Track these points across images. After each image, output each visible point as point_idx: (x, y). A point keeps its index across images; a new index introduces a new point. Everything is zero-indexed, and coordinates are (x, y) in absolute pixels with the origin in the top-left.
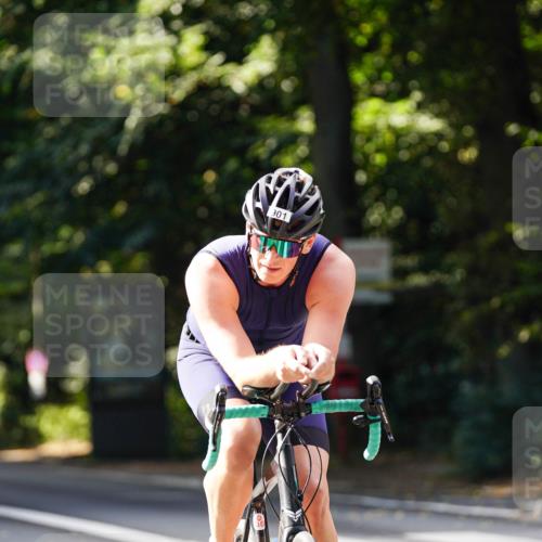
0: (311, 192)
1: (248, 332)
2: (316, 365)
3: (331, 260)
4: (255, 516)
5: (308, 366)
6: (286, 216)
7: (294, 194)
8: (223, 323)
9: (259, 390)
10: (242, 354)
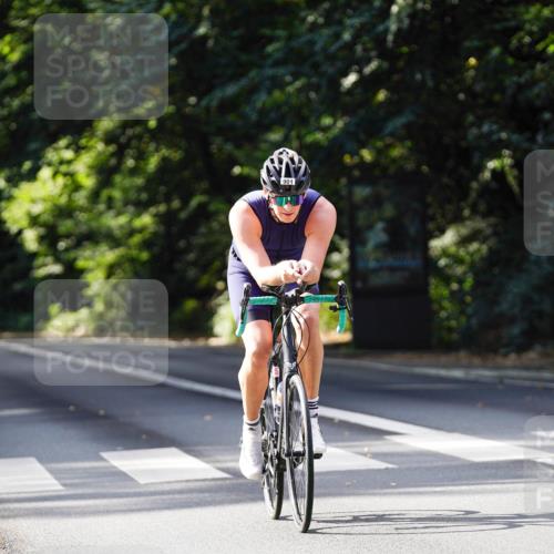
0: (300, 162)
1: (268, 251)
2: (305, 272)
3: (321, 206)
4: (274, 368)
5: (300, 272)
6: (292, 181)
7: (292, 166)
8: (251, 245)
9: (272, 288)
10: (262, 264)
